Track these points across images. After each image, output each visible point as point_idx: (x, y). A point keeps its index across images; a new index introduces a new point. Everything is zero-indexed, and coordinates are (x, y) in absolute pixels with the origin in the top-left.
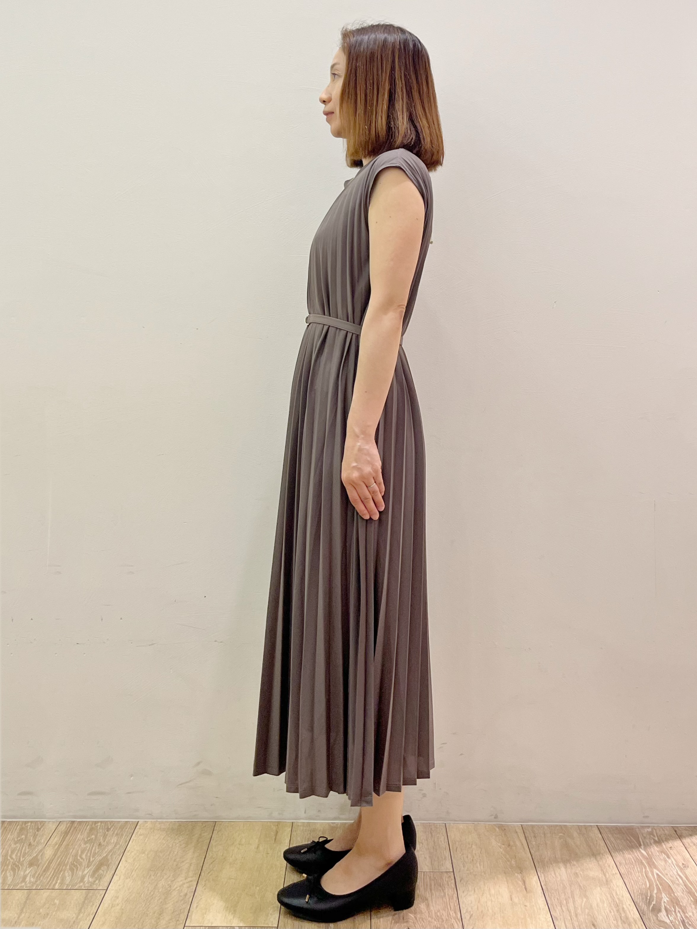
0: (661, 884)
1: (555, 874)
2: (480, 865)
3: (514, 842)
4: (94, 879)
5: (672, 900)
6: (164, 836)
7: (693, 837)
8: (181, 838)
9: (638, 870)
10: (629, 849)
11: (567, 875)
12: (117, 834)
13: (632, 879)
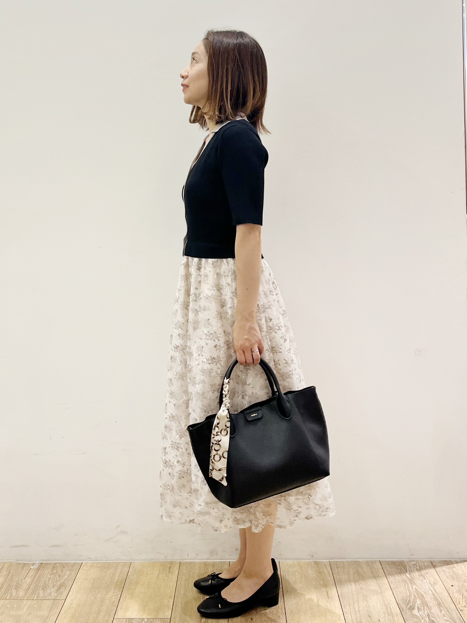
0: (417, 594)
1: (348, 588)
2: (300, 583)
3: (323, 571)
4: (57, 594)
5: (422, 603)
6: (98, 571)
7: (444, 567)
8: (109, 571)
9: (403, 586)
10: (399, 574)
11: (356, 588)
12: (69, 570)
13: (398, 591)
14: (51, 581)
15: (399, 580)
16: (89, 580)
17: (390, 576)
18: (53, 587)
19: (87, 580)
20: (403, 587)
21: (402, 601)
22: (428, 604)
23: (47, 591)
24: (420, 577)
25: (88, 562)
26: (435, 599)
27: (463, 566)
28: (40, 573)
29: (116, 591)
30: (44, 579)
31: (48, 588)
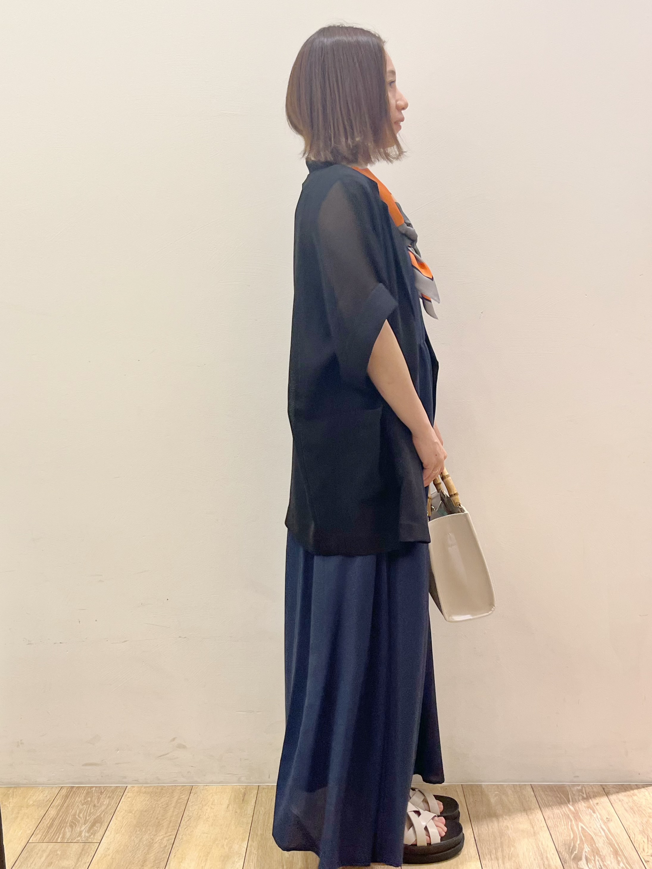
0: (584, 836)
1: (489, 827)
4: (90, 834)
5: (593, 851)
6: (148, 798)
7: (620, 794)
8: (162, 800)
9: (564, 824)
10: (558, 805)
11: (499, 828)
12: (109, 797)
13: (558, 831)
14: (82, 813)
15: (559, 814)
16: (133, 812)
17: (547, 809)
18: (85, 824)
19: (131, 812)
20: (565, 826)
21: (564, 848)
22: (599, 852)
23: (76, 829)
24: (587, 809)
25: (134, 785)
26: (609, 843)
27: (647, 793)
28: (69, 802)
29: (170, 830)
30: (73, 811)
31: (77, 825)
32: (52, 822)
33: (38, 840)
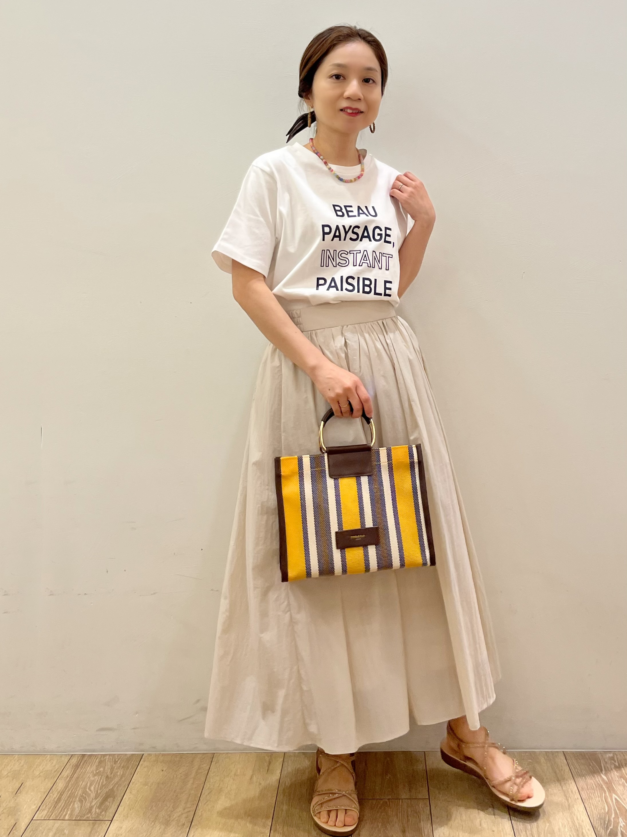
0: (618, 809)
4: (101, 810)
6: (165, 769)
9: (598, 795)
10: (591, 774)
12: (123, 767)
13: (593, 804)
14: (93, 786)
15: (592, 784)
17: (580, 779)
18: (96, 798)
19: (146, 784)
20: (599, 797)
21: (599, 822)
23: (86, 804)
24: (620, 780)
25: (151, 753)
28: (79, 773)
30: (83, 783)
31: (87, 800)
32: (59, 796)
33: (44, 816)
